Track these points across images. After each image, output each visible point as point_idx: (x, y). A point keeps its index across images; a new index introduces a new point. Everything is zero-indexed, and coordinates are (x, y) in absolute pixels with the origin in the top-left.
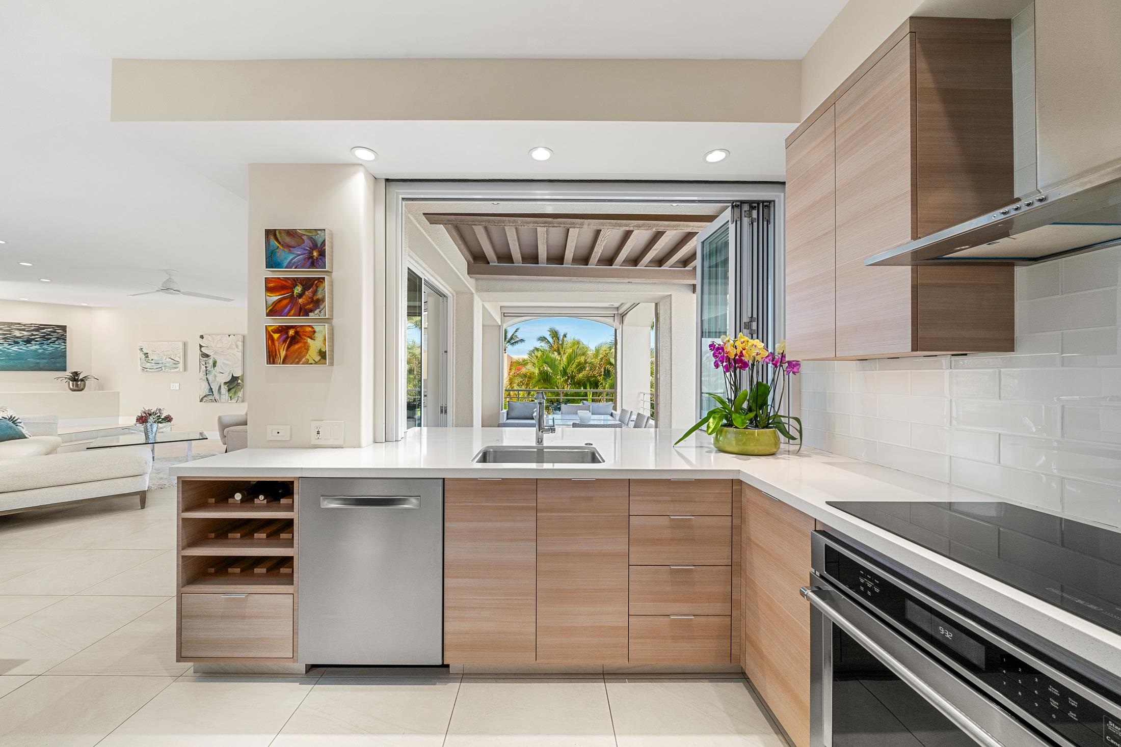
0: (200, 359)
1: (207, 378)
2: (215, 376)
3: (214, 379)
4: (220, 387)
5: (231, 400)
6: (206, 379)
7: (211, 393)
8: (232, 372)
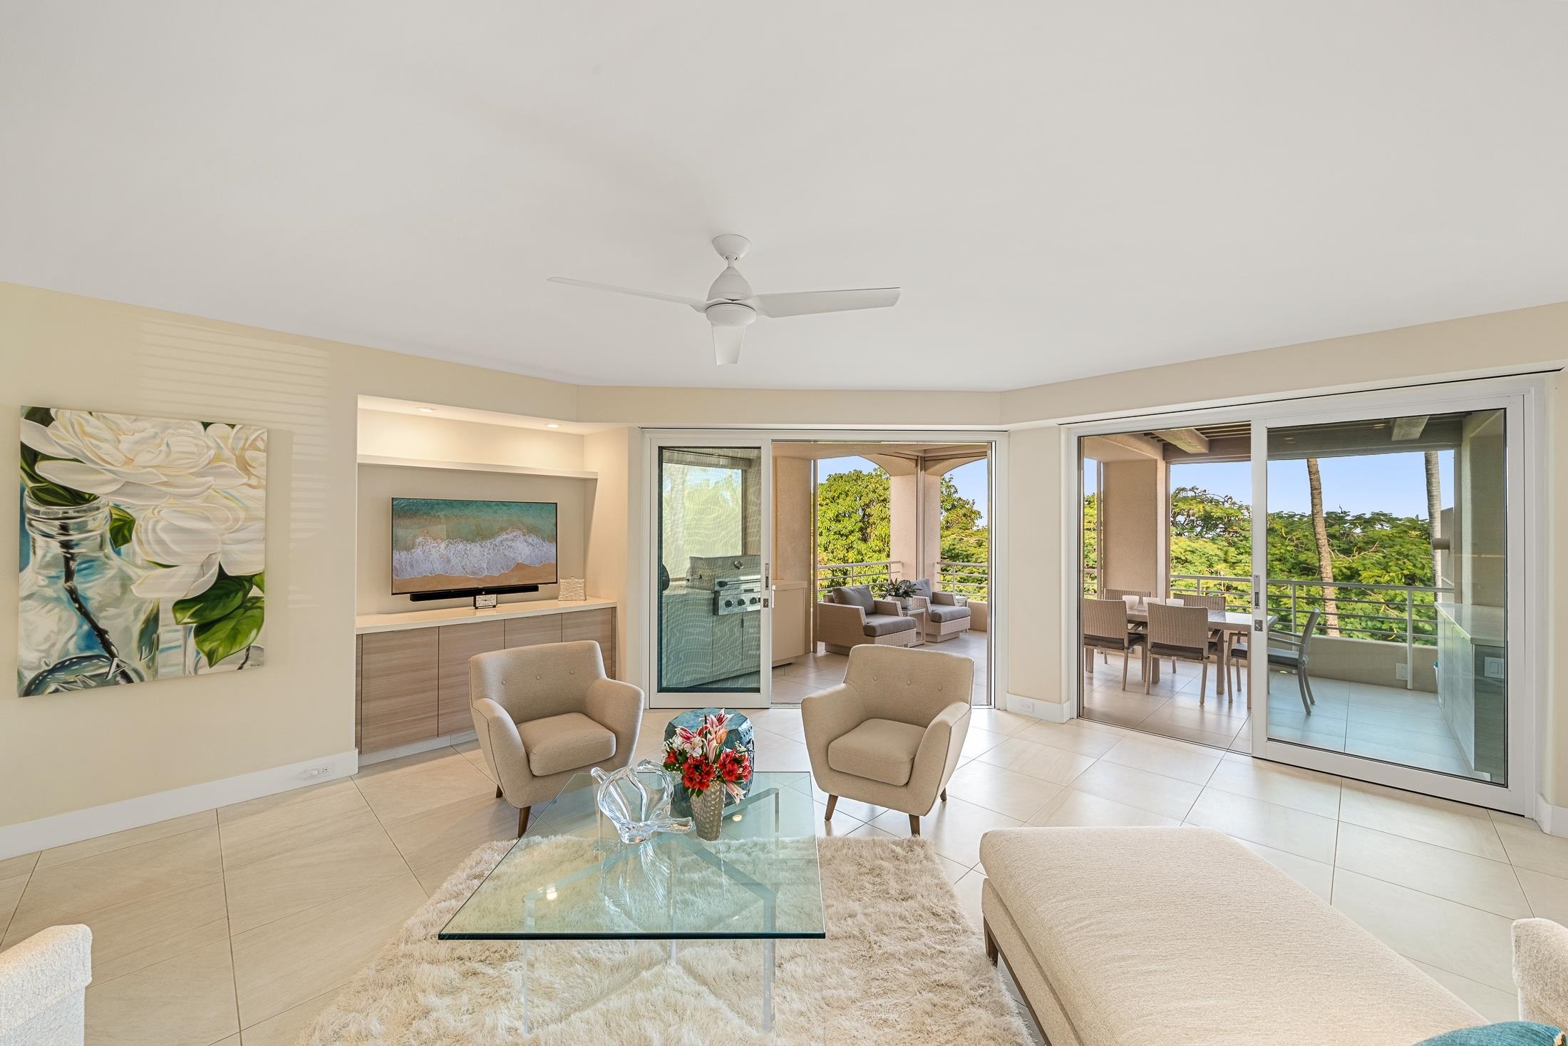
0: (23, 511)
1: (74, 595)
2: (125, 582)
3: (118, 592)
4: (152, 622)
5: (211, 665)
6: (65, 596)
7: (99, 651)
8: (219, 558)
